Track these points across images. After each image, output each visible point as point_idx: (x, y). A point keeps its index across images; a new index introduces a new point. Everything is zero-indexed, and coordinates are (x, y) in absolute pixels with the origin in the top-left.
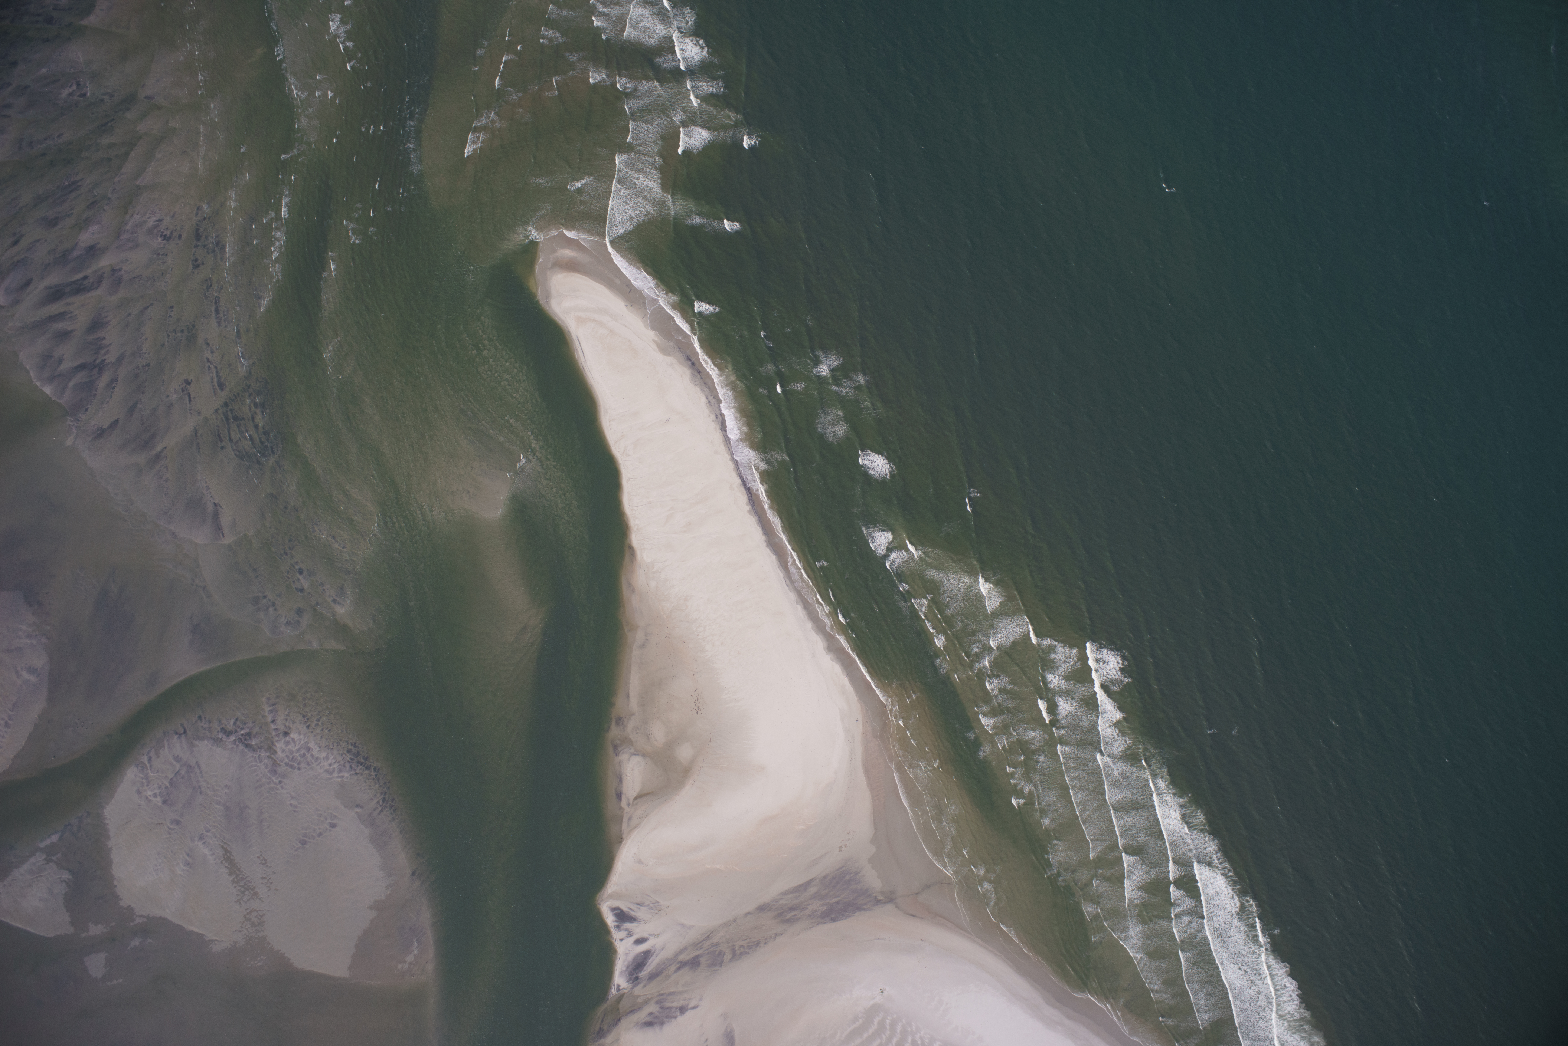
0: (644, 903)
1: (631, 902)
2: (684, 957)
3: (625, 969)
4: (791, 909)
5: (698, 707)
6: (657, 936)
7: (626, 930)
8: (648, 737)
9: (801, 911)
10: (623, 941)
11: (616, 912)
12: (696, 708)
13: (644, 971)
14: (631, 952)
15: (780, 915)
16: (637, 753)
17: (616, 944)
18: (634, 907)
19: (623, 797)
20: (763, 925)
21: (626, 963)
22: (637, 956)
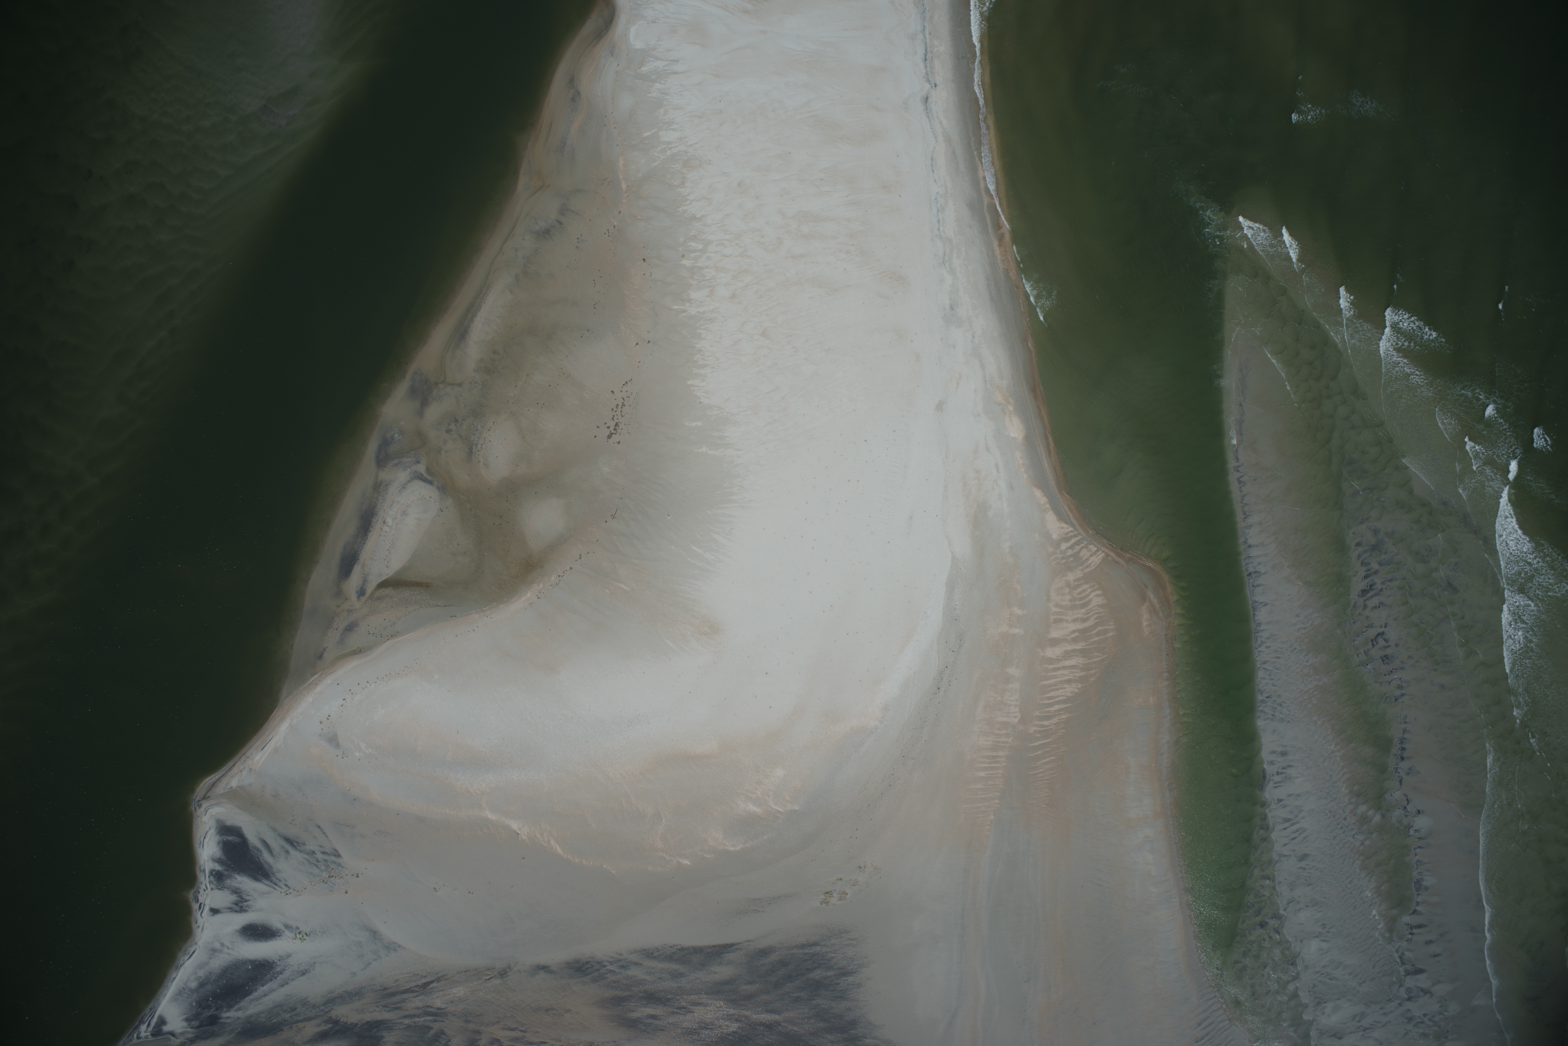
0: (304, 844)
1: (274, 830)
2: (347, 1013)
3: (194, 985)
4: (651, 998)
5: (617, 424)
6: (301, 934)
7: (236, 891)
8: (471, 449)
9: (673, 1013)
10: (218, 917)
11: (230, 838)
12: (612, 424)
13: (239, 1009)
14: (225, 950)
15: (618, 1001)
16: (429, 478)
17: (197, 915)
18: (275, 843)
19: (357, 570)
20: (569, 1011)
21: (202, 973)
22: (237, 965)
